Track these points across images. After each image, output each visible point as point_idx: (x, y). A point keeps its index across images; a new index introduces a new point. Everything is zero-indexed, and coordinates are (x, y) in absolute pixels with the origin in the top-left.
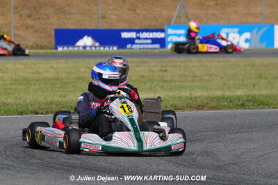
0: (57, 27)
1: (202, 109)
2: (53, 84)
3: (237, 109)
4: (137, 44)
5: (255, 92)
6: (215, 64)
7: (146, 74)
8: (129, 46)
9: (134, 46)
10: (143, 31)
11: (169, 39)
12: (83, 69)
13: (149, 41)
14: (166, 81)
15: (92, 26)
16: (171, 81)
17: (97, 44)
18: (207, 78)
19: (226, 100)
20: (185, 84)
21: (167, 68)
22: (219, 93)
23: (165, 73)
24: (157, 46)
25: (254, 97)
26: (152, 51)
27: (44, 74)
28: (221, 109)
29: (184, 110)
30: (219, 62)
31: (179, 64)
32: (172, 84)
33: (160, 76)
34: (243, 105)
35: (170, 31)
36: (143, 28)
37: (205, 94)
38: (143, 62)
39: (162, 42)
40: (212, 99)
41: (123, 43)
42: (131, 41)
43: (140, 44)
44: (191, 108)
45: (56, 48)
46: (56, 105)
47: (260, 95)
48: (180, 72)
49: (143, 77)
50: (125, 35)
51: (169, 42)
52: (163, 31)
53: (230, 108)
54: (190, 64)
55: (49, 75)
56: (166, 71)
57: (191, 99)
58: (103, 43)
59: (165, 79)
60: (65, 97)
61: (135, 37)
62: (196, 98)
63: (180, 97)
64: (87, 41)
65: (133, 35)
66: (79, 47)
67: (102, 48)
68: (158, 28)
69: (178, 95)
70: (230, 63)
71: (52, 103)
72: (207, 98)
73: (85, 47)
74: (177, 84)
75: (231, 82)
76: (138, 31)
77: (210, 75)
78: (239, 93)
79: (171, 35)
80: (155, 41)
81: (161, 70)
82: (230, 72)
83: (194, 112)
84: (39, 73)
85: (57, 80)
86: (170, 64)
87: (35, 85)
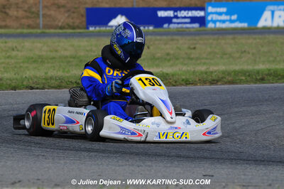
1: (216, 84)
2: (69, 62)
3: (255, 83)
4: (175, 23)
6: (250, 41)
7: (172, 52)
8: (166, 26)
9: (172, 26)
10: (181, 9)
11: (209, 18)
13: (188, 20)
14: (192, 59)
16: (197, 59)
18: (237, 55)
19: (245, 74)
21: (197, 46)
23: (193, 51)
24: (196, 25)
26: (188, 30)
28: (237, 83)
29: (196, 85)
30: (255, 39)
31: (211, 41)
33: (186, 54)
34: (262, 80)
35: (210, 9)
38: (172, 40)
39: (202, 21)
40: (229, 74)
42: (168, 20)
43: (178, 23)
44: (204, 82)
45: (88, 28)
46: (56, 80)
48: (209, 49)
49: (168, 54)
50: (161, 14)
51: (210, 21)
52: (203, 9)
53: (247, 82)
54: (223, 41)
55: (67, 53)
56: (194, 48)
57: (206, 73)
59: (192, 56)
61: (172, 15)
62: (212, 72)
63: (194, 72)
65: (170, 14)
66: (112, 26)
68: (199, 6)
69: (193, 70)
70: (266, 40)
72: (224, 72)
74: (203, 60)
76: (175, 10)
77: (242, 53)
78: (261, 67)
79: (211, 13)
80: (194, 20)
81: (189, 48)
82: (265, 49)
84: (56, 51)
85: (74, 58)
86: (201, 42)
87: (48, 63)
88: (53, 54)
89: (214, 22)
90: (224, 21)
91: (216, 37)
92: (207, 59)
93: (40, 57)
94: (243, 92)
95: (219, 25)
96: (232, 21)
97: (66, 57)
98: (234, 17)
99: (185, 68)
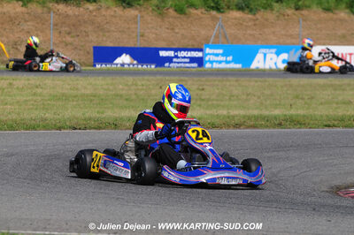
0: (95, 45)
1: (239, 128)
2: (91, 100)
3: (274, 128)
4: (175, 62)
5: (293, 112)
6: (252, 83)
8: (167, 64)
9: (172, 65)
10: (181, 50)
11: (207, 59)
12: (121, 87)
13: (188, 60)
14: (203, 100)
15: (131, 44)
16: (208, 100)
17: (135, 62)
18: (245, 97)
19: (264, 119)
20: (222, 103)
21: (205, 87)
22: (256, 112)
23: (203, 92)
24: (195, 65)
25: (291, 117)
26: (189, 70)
27: (83, 91)
28: (258, 128)
29: (221, 128)
30: (256, 82)
31: (217, 83)
32: (210, 103)
33: (197, 95)
34: (280, 124)
35: (208, 50)
36: (181, 47)
37: (242, 112)
39: (200, 61)
40: (249, 118)
41: (161, 62)
42: (169, 60)
43: (178, 63)
44: (228, 126)
45: (95, 66)
46: (95, 121)
47: (297, 115)
48: (217, 91)
50: (163, 54)
51: (207, 62)
52: (201, 50)
53: (267, 127)
54: (228, 83)
55: (88, 92)
56: (203, 89)
57: (229, 117)
58: (141, 61)
59: (203, 97)
60: (103, 113)
61: (173, 55)
62: (233, 117)
63: (217, 115)
64: (125, 59)
65: (171, 54)
66: (117, 64)
67: (140, 66)
68: (196, 47)
70: (267, 83)
71: (90, 119)
72: (244, 117)
73: (123, 65)
74: (215, 102)
75: (268, 102)
76: (176, 50)
77: (248, 95)
78: (277, 112)
79: (209, 54)
80: (193, 60)
81: (198, 89)
82: (267, 92)
83: (232, 131)
84: (77, 89)
85: (95, 96)
86: (208, 83)
87: (73, 101)
88: (75, 92)
89: (212, 62)
90: (220, 62)
91: (220, 78)
92: (217, 100)
93: (63, 95)
94: (268, 137)
95: (216, 66)
96: (227, 62)
97: (87, 96)
98: (230, 58)
99: (208, 112)
